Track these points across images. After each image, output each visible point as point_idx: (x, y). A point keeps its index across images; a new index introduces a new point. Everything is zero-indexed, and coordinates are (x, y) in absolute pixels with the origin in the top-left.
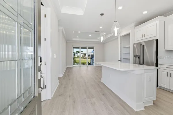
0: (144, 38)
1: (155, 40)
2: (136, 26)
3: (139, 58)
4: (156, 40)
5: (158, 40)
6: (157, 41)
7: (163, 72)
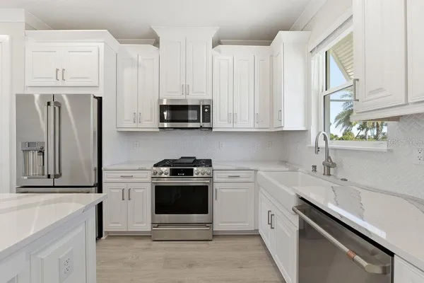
0: (60, 83)
1: (95, 97)
2: (29, 27)
3: (41, 152)
4: (97, 98)
5: (101, 98)
6: (100, 100)
7: (113, 191)
